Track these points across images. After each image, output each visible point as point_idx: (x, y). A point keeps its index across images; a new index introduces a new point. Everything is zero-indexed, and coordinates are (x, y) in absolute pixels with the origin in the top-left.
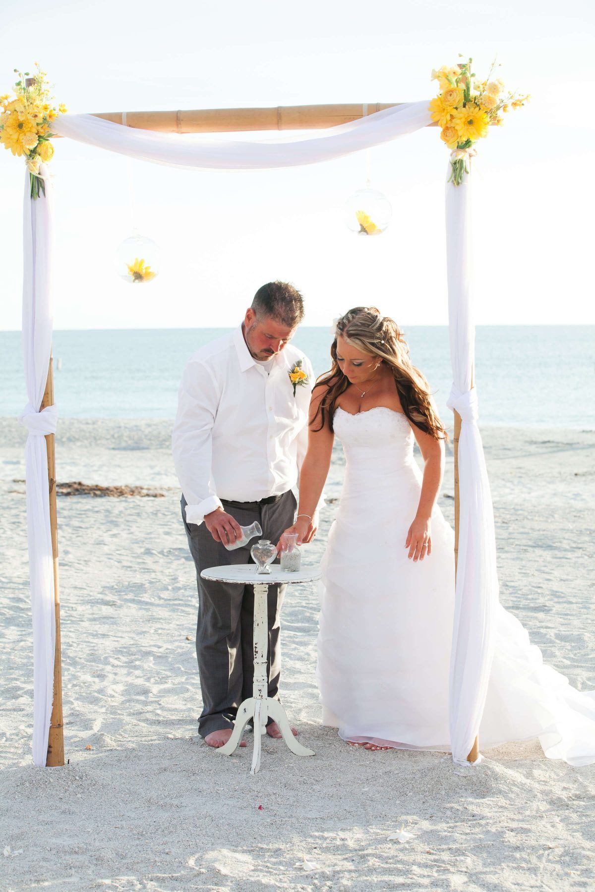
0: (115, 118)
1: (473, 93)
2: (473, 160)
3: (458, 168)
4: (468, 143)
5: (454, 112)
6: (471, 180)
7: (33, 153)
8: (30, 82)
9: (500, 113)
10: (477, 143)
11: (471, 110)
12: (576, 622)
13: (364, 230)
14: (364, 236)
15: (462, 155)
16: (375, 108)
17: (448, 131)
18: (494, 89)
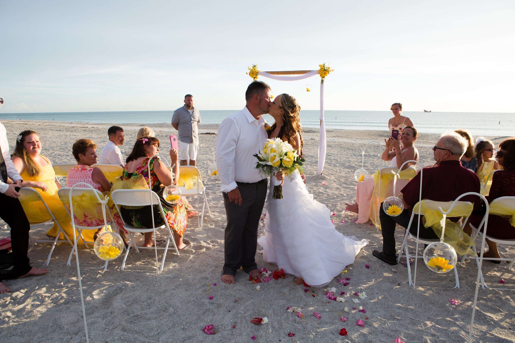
0: (268, 72)
1: (325, 69)
2: (325, 80)
3: (322, 81)
4: (324, 77)
5: (322, 72)
6: (324, 83)
7: (255, 78)
8: (254, 66)
9: (330, 72)
10: (326, 77)
11: (325, 72)
12: (336, 157)
13: (308, 91)
14: (308, 92)
15: (323, 79)
16: (310, 71)
17: (321, 75)
18: (329, 68)
